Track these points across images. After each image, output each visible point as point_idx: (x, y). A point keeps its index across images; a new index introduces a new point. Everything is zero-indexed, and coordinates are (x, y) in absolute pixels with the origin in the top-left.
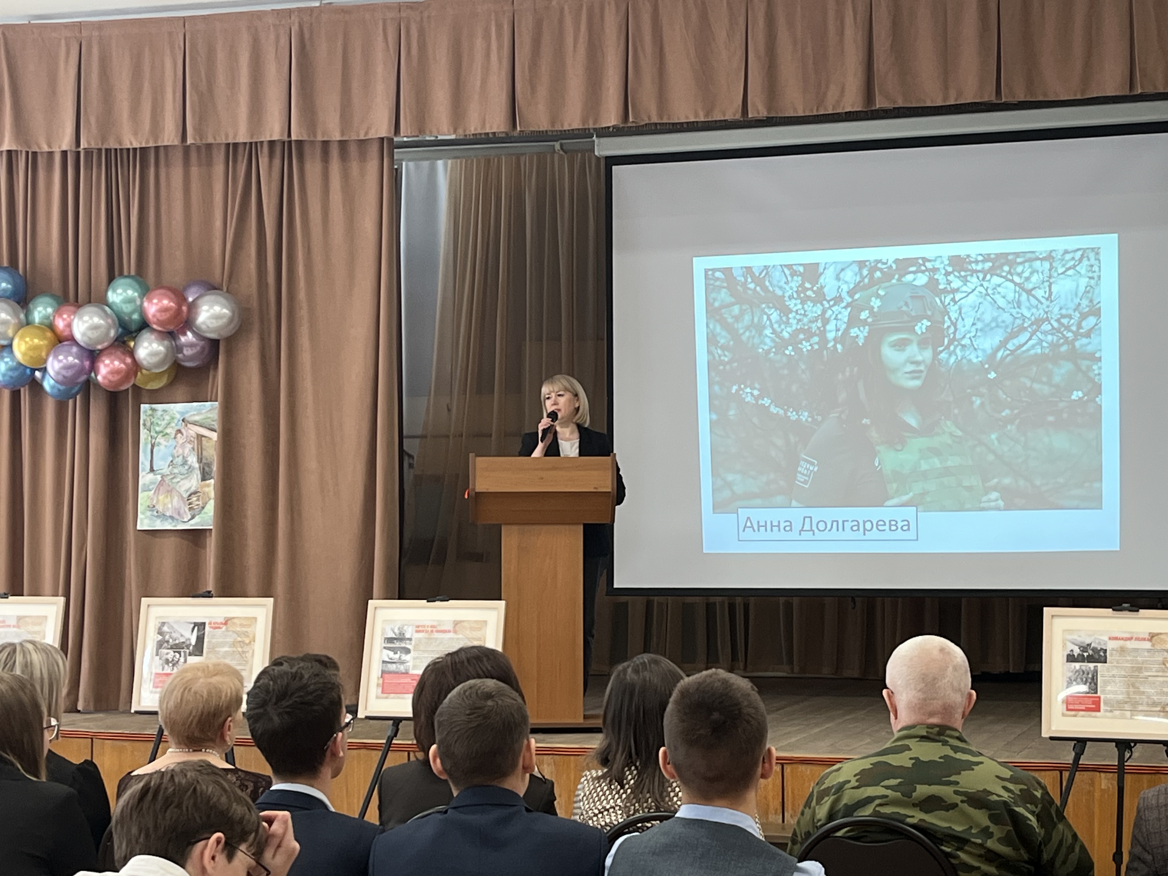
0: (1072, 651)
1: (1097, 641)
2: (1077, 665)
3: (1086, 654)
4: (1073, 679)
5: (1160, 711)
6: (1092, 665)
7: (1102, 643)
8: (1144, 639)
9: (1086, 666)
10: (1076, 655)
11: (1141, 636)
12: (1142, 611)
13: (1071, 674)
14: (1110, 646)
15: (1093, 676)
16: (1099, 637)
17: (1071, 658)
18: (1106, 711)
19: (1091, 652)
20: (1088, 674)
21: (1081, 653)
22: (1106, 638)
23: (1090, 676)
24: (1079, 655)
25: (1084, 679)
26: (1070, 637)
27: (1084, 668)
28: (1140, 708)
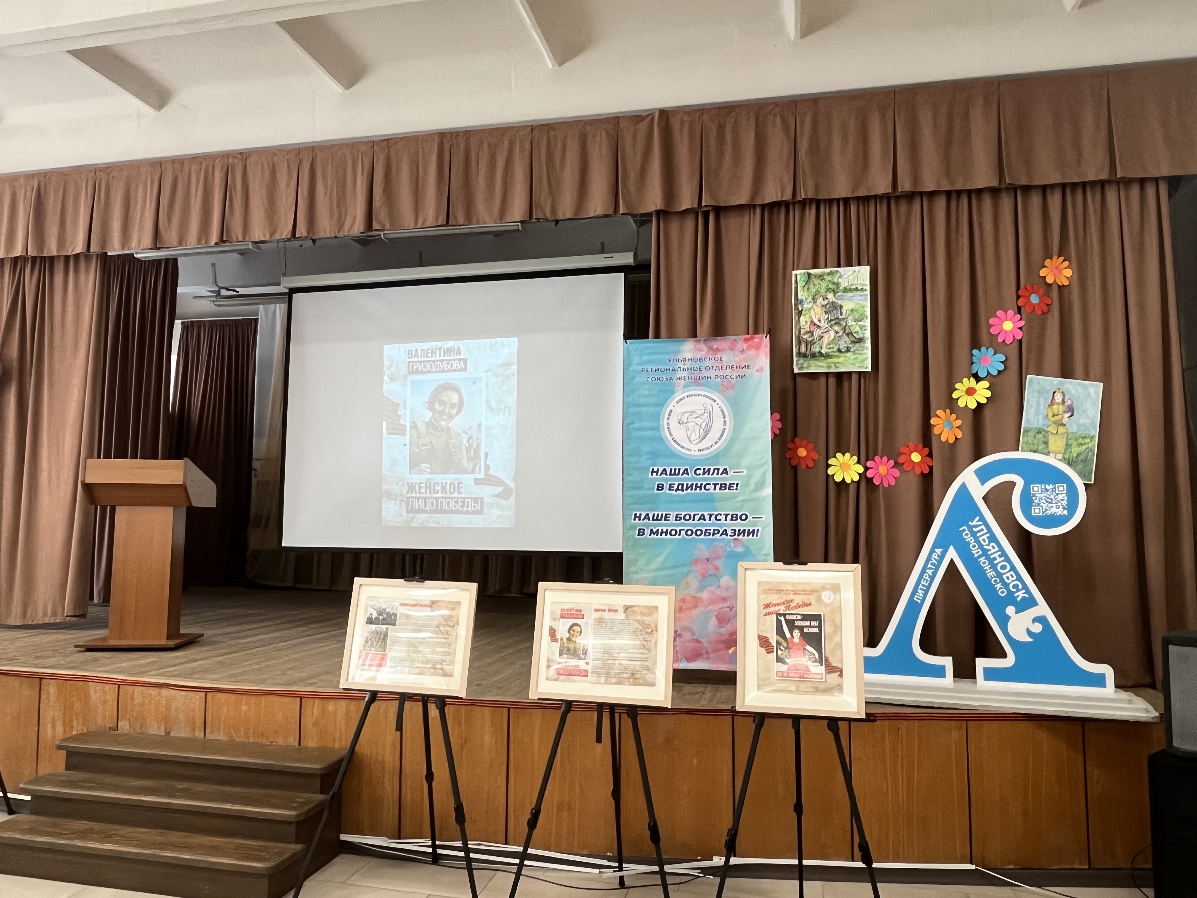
0: (371, 614)
1: (391, 607)
2: (373, 627)
3: (381, 618)
4: (369, 638)
5: (431, 668)
6: (384, 627)
7: (394, 608)
8: (426, 606)
9: (380, 628)
10: (374, 617)
11: (424, 603)
12: (426, 582)
13: (368, 634)
14: (401, 611)
15: (384, 636)
16: (393, 603)
17: (370, 621)
18: (391, 667)
19: (385, 616)
20: (381, 634)
21: (378, 616)
22: (397, 604)
23: (382, 636)
24: (376, 618)
25: (377, 639)
26: (371, 603)
27: (378, 629)
28: (417, 665)
